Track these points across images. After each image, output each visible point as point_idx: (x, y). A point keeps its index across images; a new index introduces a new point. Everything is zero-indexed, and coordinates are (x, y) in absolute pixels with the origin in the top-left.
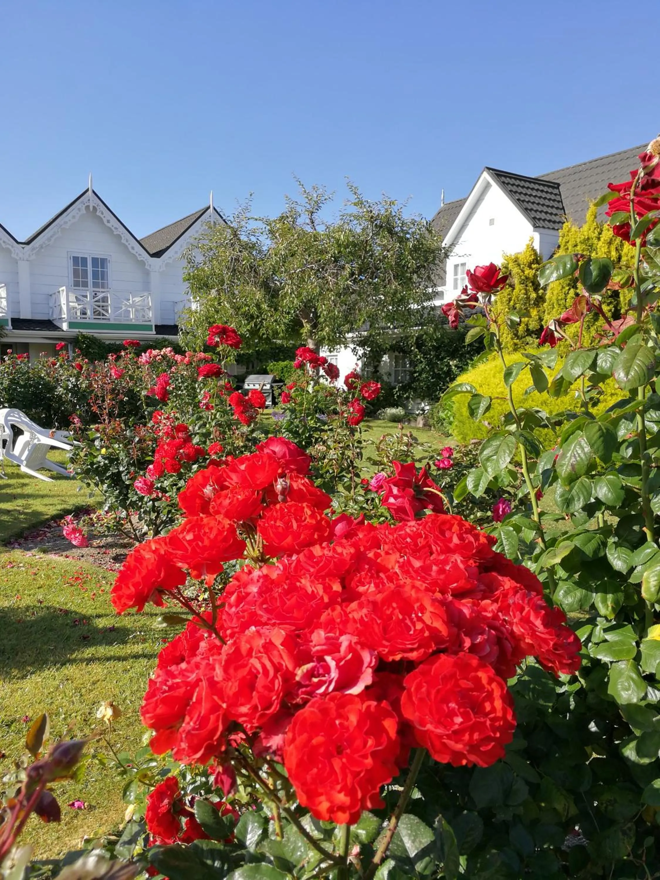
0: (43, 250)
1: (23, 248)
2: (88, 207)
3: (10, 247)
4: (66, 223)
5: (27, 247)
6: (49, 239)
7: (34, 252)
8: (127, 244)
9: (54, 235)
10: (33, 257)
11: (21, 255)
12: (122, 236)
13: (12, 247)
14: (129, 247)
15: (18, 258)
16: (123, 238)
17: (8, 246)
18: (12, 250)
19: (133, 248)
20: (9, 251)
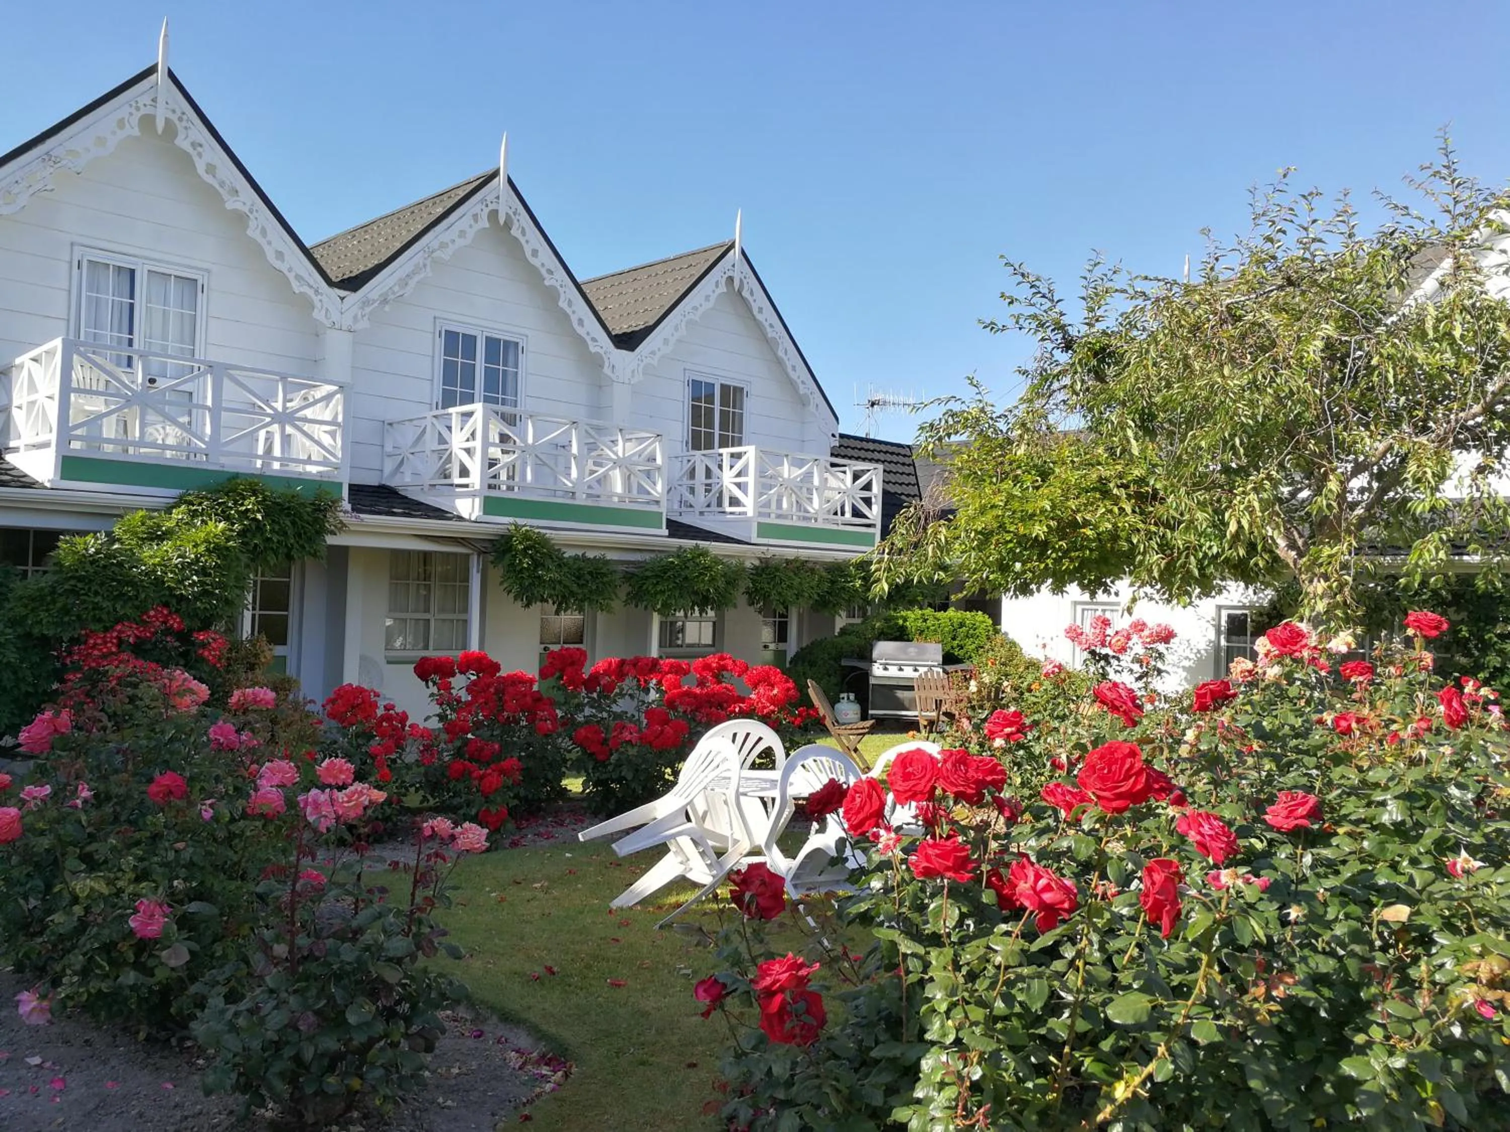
0: (387, 308)
1: (342, 299)
2: (494, 214)
3: (311, 292)
4: (443, 246)
5: (353, 298)
6: (404, 282)
7: (368, 310)
8: (569, 311)
9: (414, 273)
10: (363, 324)
11: (335, 316)
12: (561, 290)
13: (317, 292)
14: (574, 319)
15: (328, 324)
16: (562, 298)
17: (305, 289)
18: (316, 299)
19: (581, 322)
20: (307, 305)
